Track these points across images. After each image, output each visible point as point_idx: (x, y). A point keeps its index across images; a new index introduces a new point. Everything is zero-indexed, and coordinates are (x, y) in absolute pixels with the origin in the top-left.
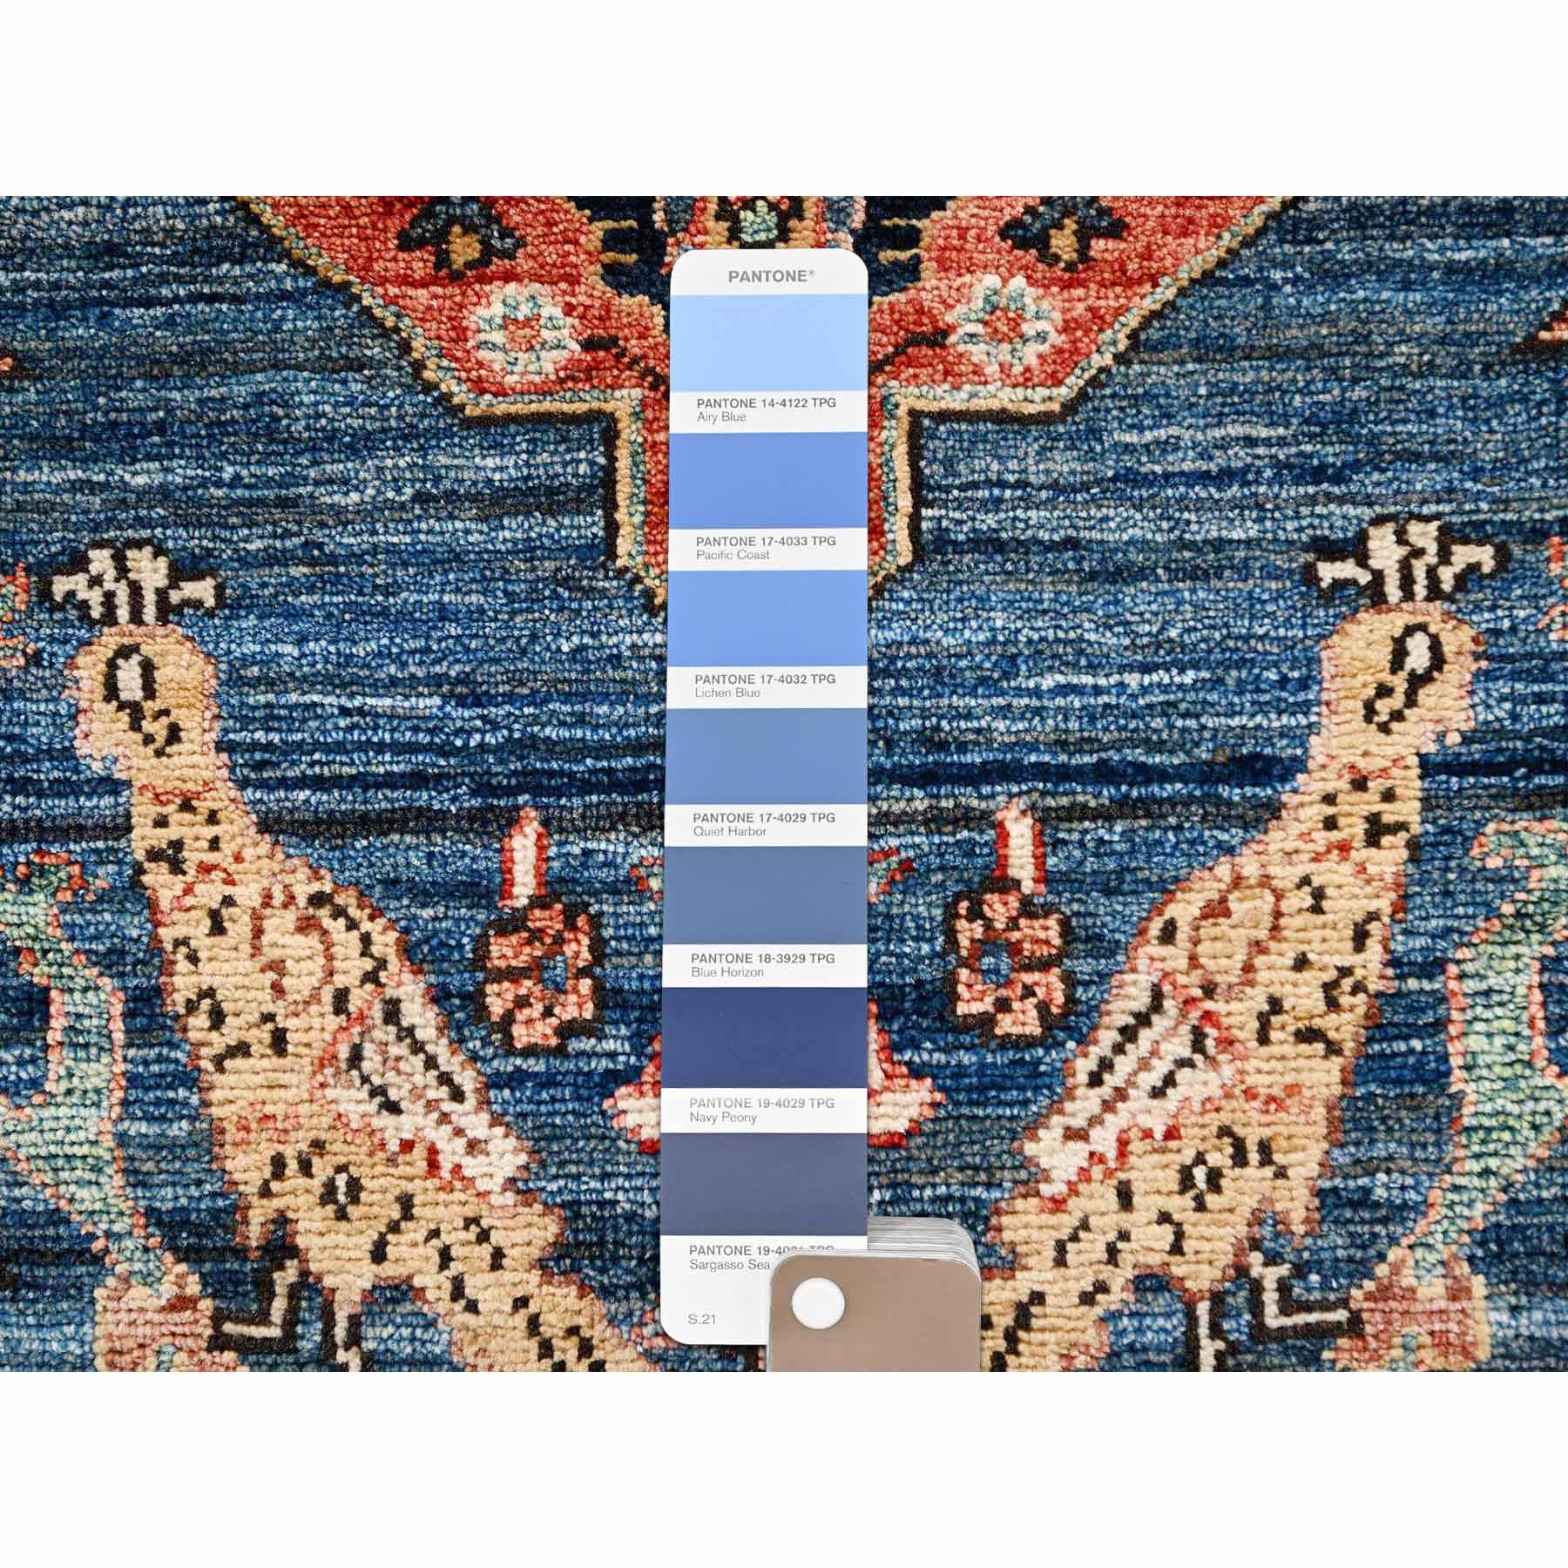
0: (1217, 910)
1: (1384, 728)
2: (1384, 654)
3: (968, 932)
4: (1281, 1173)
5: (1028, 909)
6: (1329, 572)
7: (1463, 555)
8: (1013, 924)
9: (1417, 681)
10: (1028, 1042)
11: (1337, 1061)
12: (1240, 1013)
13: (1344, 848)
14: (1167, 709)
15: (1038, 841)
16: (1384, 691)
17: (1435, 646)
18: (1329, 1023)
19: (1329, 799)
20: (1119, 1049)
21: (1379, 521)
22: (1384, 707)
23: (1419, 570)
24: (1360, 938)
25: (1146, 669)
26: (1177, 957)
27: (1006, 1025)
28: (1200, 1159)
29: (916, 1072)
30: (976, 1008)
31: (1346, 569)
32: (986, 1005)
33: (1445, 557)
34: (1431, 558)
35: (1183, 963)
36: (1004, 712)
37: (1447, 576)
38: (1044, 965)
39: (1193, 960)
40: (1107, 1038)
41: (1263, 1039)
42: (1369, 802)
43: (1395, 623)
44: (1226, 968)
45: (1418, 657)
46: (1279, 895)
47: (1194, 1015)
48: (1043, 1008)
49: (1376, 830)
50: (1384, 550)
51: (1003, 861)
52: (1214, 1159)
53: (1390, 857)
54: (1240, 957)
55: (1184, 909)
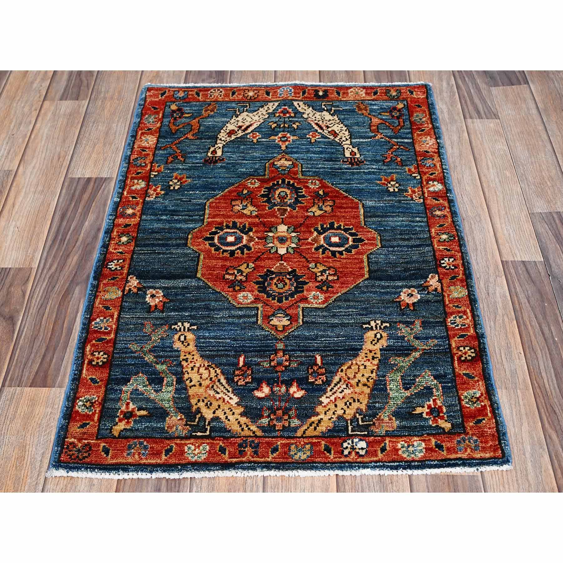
0: (349, 367)
1: (374, 345)
2: (374, 336)
3: (310, 371)
4: (361, 403)
5: (320, 367)
6: (364, 326)
7: (384, 325)
8: (317, 370)
9: (378, 340)
10: (320, 385)
11: (369, 389)
12: (354, 382)
13: (369, 360)
14: (340, 342)
15: (321, 359)
16: (374, 340)
17: (381, 335)
18: (368, 384)
19: (366, 354)
20: (334, 386)
21: (372, 320)
22: (374, 342)
23: (378, 326)
24: (372, 372)
25: (337, 338)
26: (343, 374)
27: (317, 382)
28: (348, 401)
29: (302, 389)
30: (312, 380)
31: (367, 326)
32: (314, 380)
33: (382, 324)
34: (380, 324)
35: (344, 375)
36: (316, 343)
37: (382, 327)
38: (322, 375)
39: (346, 375)
40: (333, 385)
41: (358, 385)
42: (372, 354)
43: (375, 332)
44: (351, 376)
45: (378, 336)
46: (359, 366)
47: (346, 382)
48: (322, 381)
49: (373, 358)
50: (373, 324)
51: (316, 361)
52: (350, 401)
53: (376, 362)
54: (353, 374)
55: (344, 368)
